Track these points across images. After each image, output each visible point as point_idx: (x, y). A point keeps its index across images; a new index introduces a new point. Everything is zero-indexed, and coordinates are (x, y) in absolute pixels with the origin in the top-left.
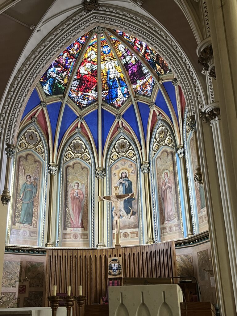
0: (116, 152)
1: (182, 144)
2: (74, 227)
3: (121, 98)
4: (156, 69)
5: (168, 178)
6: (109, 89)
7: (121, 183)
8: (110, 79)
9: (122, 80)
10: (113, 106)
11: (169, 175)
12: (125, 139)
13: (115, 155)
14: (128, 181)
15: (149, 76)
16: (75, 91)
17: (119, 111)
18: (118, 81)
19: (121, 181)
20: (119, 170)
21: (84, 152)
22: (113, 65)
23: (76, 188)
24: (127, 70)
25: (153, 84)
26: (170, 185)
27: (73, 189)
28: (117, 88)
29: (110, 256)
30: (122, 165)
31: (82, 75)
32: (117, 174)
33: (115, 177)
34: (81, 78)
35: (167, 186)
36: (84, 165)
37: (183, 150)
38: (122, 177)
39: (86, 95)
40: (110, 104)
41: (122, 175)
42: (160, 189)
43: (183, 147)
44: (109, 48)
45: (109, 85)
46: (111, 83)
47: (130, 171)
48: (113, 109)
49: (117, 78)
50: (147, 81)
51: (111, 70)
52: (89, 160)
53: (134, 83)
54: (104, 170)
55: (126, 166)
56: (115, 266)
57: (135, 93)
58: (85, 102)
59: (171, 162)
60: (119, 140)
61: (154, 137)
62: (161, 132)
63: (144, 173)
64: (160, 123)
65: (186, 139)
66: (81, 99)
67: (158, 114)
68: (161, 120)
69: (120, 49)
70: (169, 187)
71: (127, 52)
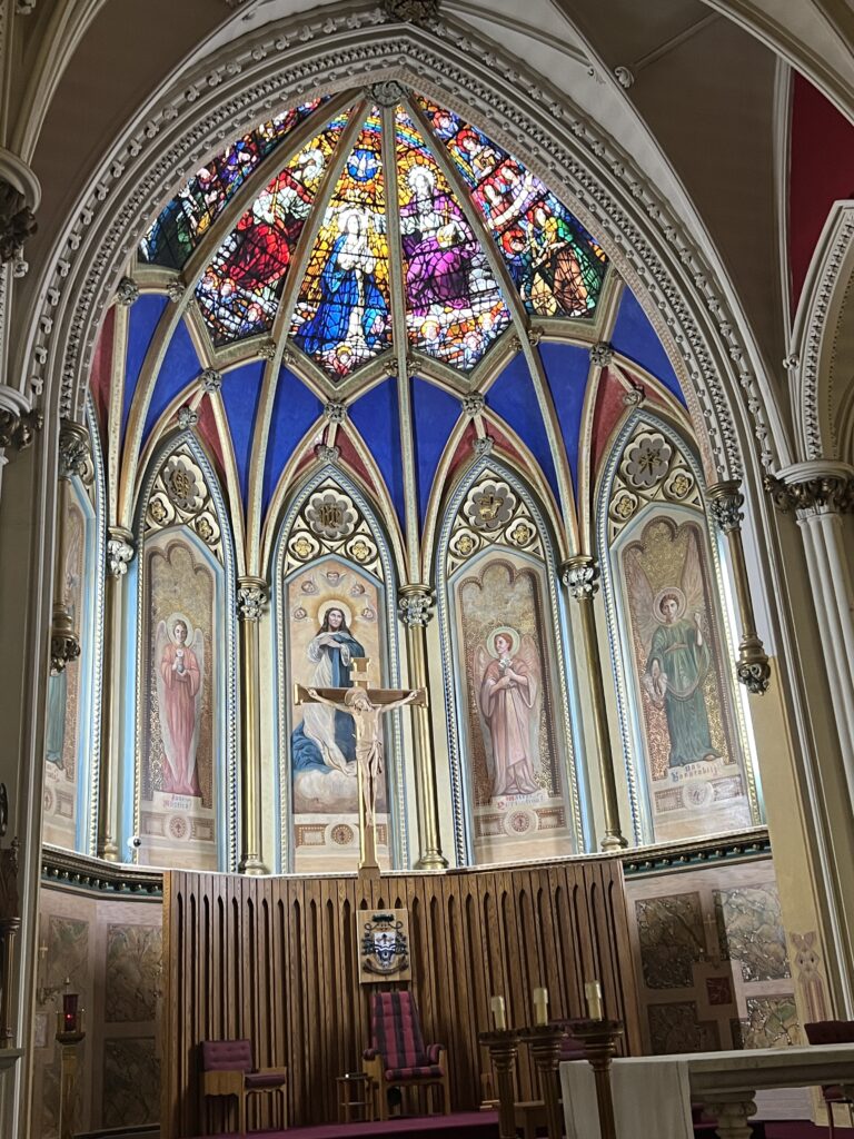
0: (310, 531)
1: (587, 551)
2: (172, 791)
3: (352, 346)
4: (528, 292)
5: (512, 654)
6: (323, 301)
7: (323, 647)
8: (337, 267)
9: (375, 285)
10: (321, 364)
11: (516, 645)
12: (342, 491)
13: (304, 542)
14: (350, 642)
15: (486, 306)
16: (215, 272)
17: (338, 390)
18: (360, 285)
19: (326, 638)
20: (317, 598)
21: (202, 510)
22: (365, 224)
23: (178, 642)
24: (408, 257)
25: (493, 335)
26: (520, 679)
27: (170, 645)
28: (350, 306)
29: (364, 906)
30: (329, 582)
31: (257, 222)
32: (310, 611)
33: (303, 622)
34: (248, 230)
35: (505, 680)
36: (200, 559)
38: (326, 627)
39: (245, 298)
40: (312, 356)
41: (327, 618)
42: (477, 687)
43: (593, 563)
44: (372, 164)
45: (325, 286)
46: (335, 286)
47: (358, 611)
48: (319, 377)
49: (363, 273)
50: (476, 319)
51: (351, 238)
52: (217, 541)
53: (422, 309)
54: (265, 589)
55: (345, 589)
57: (411, 343)
58: (233, 323)
59: (530, 604)
60: (319, 490)
61: (456, 507)
62: (488, 499)
63: (406, 625)
64: (485, 469)
65: (609, 546)
66: (226, 306)
67: (481, 436)
68: (490, 456)
69: (411, 181)
70: (518, 685)
71: (433, 199)
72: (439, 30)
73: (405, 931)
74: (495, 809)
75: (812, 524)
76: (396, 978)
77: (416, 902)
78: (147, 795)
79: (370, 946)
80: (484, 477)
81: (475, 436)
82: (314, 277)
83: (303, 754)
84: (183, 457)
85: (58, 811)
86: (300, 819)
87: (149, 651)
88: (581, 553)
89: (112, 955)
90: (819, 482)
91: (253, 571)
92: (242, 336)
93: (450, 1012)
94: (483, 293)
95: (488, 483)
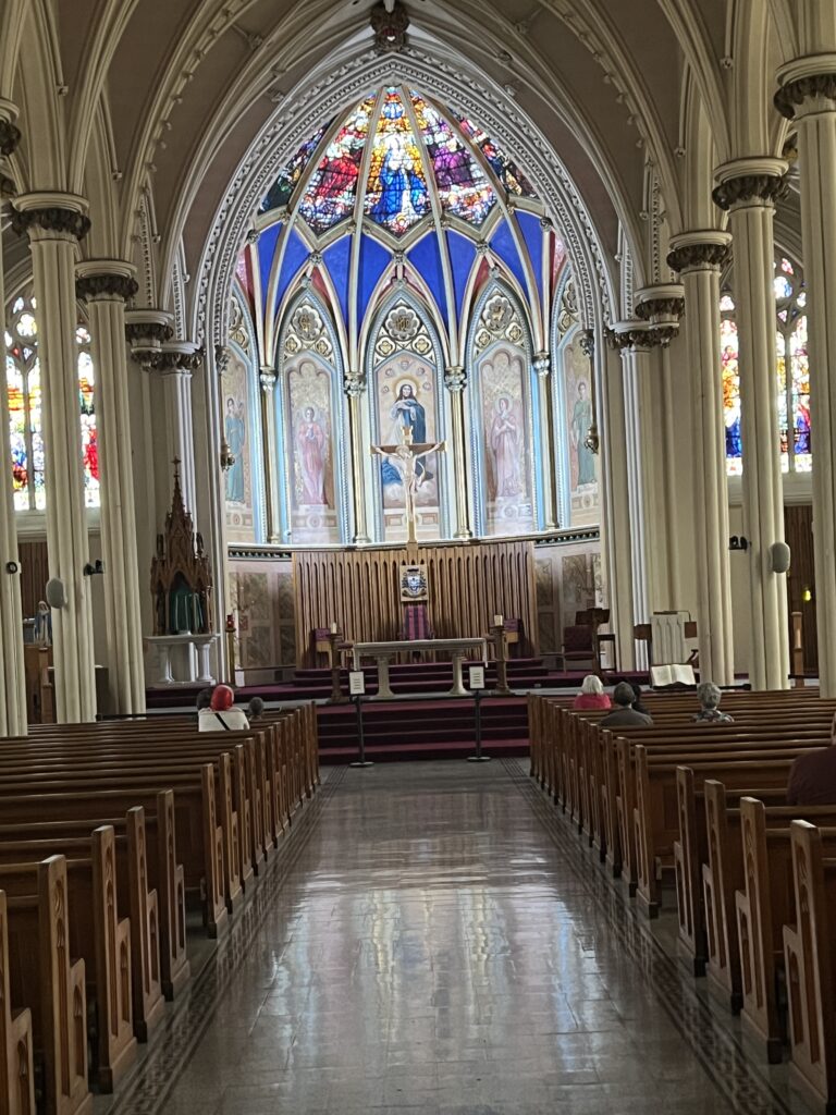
0: (390, 337)
1: (547, 349)
2: (310, 503)
3: (406, 214)
5: (509, 412)
6: (383, 191)
7: (400, 410)
8: (389, 169)
9: (415, 176)
10: (388, 228)
11: (511, 406)
12: (409, 307)
13: (386, 344)
14: (416, 405)
15: (483, 186)
16: (310, 196)
17: (400, 243)
18: (406, 177)
19: (401, 404)
20: (395, 378)
21: (319, 336)
22: (402, 142)
23: (308, 420)
24: (432, 157)
25: (490, 204)
26: (513, 427)
27: (304, 423)
28: (401, 191)
29: (404, 564)
30: (402, 368)
31: (331, 160)
32: (391, 388)
33: (386, 395)
34: (327, 165)
35: (504, 427)
36: (320, 366)
37: (547, 363)
38: (401, 396)
39: (332, 203)
40: (381, 225)
41: (401, 391)
42: (488, 432)
43: (549, 357)
44: (399, 109)
45: (384, 182)
46: (390, 180)
47: (421, 384)
48: (387, 238)
49: (406, 170)
50: (478, 194)
51: (395, 152)
52: (330, 353)
53: (446, 187)
54: (363, 379)
55: (412, 371)
56: (414, 580)
57: (443, 208)
58: (326, 219)
59: (519, 380)
60: (395, 308)
61: (479, 314)
62: (497, 308)
63: (451, 392)
64: (496, 288)
65: (557, 345)
66: (320, 212)
67: (492, 266)
68: (499, 279)
69: (425, 116)
70: (511, 431)
71: (440, 125)
72: (411, 53)
73: (425, 576)
75: (628, 356)
76: (420, 599)
77: (432, 561)
78: (295, 505)
79: (406, 584)
80: (493, 295)
81: (488, 266)
82: (375, 178)
83: (389, 475)
84: (306, 307)
85: (244, 524)
86: (388, 512)
87: (291, 429)
88: (543, 351)
89: (281, 588)
90: (628, 334)
91: (354, 369)
92: (333, 225)
93: (448, 615)
94: (480, 179)
95: (498, 297)
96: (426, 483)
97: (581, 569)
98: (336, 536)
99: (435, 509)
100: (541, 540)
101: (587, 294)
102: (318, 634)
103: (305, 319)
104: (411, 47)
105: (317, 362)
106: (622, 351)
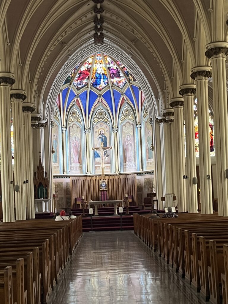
0: (97, 117)
1: (140, 122)
2: (75, 163)
3: (102, 85)
5: (130, 139)
6: (96, 79)
7: (100, 137)
8: (98, 73)
9: (105, 75)
10: (97, 89)
11: (130, 137)
12: (103, 110)
13: (96, 120)
14: (104, 136)
15: (123, 78)
17: (100, 93)
18: (102, 75)
19: (100, 136)
20: (98, 129)
21: (78, 117)
22: (101, 66)
23: (75, 140)
24: (109, 70)
25: (125, 83)
26: (131, 143)
27: (73, 141)
28: (101, 79)
30: (101, 126)
31: (82, 71)
32: (97, 131)
33: (96, 133)
34: (81, 72)
35: (128, 143)
36: (78, 126)
37: (140, 126)
38: (100, 134)
39: (82, 82)
41: (100, 132)
43: (141, 124)
44: (100, 58)
45: (96, 77)
46: (98, 76)
47: (106, 131)
48: (97, 91)
49: (102, 74)
50: (122, 80)
51: (99, 69)
52: (81, 122)
53: (113, 78)
54: (90, 129)
55: (103, 127)
56: (103, 185)
58: (80, 86)
59: (132, 130)
60: (99, 110)
61: (122, 112)
62: (126, 111)
63: (114, 133)
64: (126, 105)
65: (143, 121)
66: (79, 84)
67: (125, 99)
68: (127, 103)
69: (107, 60)
70: (130, 144)
71: (112, 62)
72: (104, 44)
73: (107, 183)
74: (126, 164)
76: (105, 190)
77: (108, 179)
78: (71, 164)
79: (101, 186)
82: (94, 75)
83: (97, 155)
84: (74, 109)
85: (57, 169)
86: (96, 165)
87: (70, 143)
88: (139, 122)
89: (67, 186)
90: (161, 119)
91: (87, 126)
92: (82, 88)
93: (113, 194)
94: (122, 76)
95: (127, 107)
96: (107, 157)
97: (149, 182)
98: (82, 172)
99: (109, 165)
100: (138, 174)
101: (151, 109)
102: (77, 199)
103: (74, 113)
104: (104, 43)
105: (77, 124)
106: (160, 124)
